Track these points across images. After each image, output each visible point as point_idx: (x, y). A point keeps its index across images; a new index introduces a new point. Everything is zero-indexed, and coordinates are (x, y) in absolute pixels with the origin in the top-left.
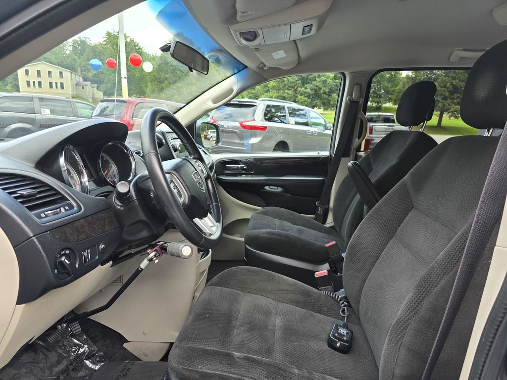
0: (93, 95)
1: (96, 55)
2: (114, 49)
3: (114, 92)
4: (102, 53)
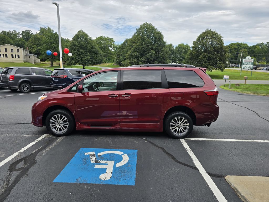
0: (35, 60)
1: (36, 40)
2: (46, 38)
3: (47, 59)
4: (40, 39)
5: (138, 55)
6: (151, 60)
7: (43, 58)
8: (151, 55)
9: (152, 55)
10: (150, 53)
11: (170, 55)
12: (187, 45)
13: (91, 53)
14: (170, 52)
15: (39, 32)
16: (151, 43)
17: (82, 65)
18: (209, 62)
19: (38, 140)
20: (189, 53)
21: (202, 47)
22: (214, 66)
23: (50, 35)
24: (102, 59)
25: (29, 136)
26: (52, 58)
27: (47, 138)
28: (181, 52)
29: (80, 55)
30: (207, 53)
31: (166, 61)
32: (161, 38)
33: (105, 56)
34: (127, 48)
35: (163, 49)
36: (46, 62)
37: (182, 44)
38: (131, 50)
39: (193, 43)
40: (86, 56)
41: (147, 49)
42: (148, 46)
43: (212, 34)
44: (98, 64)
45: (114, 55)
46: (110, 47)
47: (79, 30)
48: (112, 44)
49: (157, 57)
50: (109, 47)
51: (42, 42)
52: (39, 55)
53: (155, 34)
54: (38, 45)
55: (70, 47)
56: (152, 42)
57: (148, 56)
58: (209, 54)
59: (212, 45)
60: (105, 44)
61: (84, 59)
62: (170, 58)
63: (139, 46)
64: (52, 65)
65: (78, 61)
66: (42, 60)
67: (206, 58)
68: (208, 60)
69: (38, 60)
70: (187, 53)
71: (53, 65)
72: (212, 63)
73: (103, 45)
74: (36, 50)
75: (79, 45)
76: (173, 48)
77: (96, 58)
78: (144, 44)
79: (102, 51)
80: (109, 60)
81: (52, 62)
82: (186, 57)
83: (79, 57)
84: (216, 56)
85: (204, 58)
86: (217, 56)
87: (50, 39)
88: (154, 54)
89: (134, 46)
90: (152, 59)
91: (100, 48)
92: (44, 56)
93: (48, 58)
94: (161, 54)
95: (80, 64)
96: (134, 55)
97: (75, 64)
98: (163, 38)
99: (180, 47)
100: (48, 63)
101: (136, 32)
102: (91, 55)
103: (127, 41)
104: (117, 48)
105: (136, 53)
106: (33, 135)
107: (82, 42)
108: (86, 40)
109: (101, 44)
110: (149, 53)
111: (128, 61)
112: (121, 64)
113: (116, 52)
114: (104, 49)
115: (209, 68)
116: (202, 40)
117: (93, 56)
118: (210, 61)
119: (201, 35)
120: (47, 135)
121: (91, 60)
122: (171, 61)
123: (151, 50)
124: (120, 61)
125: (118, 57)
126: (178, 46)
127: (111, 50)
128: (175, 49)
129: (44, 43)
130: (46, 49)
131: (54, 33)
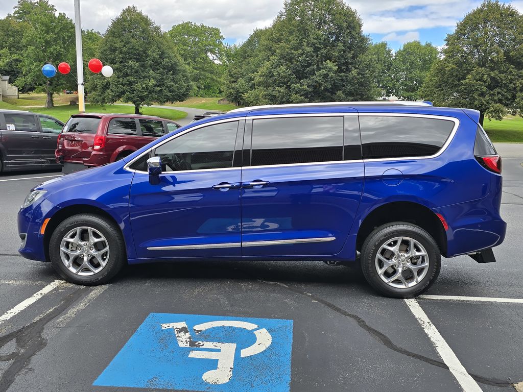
1: (8, 35)
2: (36, 28)
3: (36, 87)
4: (17, 31)
5: (290, 75)
6: (326, 90)
7: (26, 84)
8: (326, 76)
9: (327, 74)
10: (323, 69)
11: (379, 73)
12: (429, 45)
13: (158, 69)
14: (379, 66)
15: (16, 13)
16: (325, 40)
17: (134, 103)
18: (494, 95)
19: (41, 294)
20: (433, 67)
21: (472, 52)
22: (506, 105)
23: (45, 20)
24: (188, 86)
25: (18, 283)
26: (50, 85)
27: (62, 289)
28: (411, 65)
29: (127, 75)
30: (485, 67)
31: (369, 90)
32: (354, 28)
33: (196, 79)
34: (257, 56)
35: (361, 57)
36: (33, 94)
37: (415, 42)
38: (269, 60)
39: (445, 40)
40: (144, 77)
41: (315, 57)
42: (317, 49)
43: (501, 14)
44: (176, 100)
45: (220, 75)
46: (209, 54)
47: (125, 7)
48: (216, 46)
49: (342, 80)
50: (206, 53)
51: (24, 41)
52: (15, 75)
53: (338, 16)
54: (12, 49)
55: (102, 52)
56: (328, 39)
57: (317, 77)
58: (492, 69)
59: (501, 45)
60: (196, 44)
61: (138, 86)
62: (379, 82)
63: (292, 49)
64: (51, 102)
65: (123, 93)
66: (23, 90)
67: (485, 82)
68: (490, 87)
69: (12, 90)
70: (430, 68)
71: (53, 104)
72: (503, 95)
73: (191, 47)
74: (7, 63)
75: (124, 49)
76: (389, 54)
77: (172, 83)
78: (305, 44)
79: (189, 64)
80: (208, 89)
81: (51, 95)
82: (426, 80)
83: (125, 81)
84: (513, 75)
85: (477, 81)
86: (517, 75)
87: (45, 32)
88: (335, 72)
89: (277, 51)
90: (329, 87)
91: (182, 55)
92: (29, 79)
93: (40, 85)
94: (354, 72)
95: (128, 100)
96: (279, 74)
97: (113, 101)
98: (360, 26)
99: (410, 51)
100: (38, 97)
101: (284, 11)
102: (158, 76)
103: (258, 34)
104: (228, 55)
105: (283, 68)
106: (29, 283)
107: (133, 40)
108: (144, 35)
109: (184, 45)
110: (319, 69)
111: (260, 91)
112: (241, 99)
113: (227, 66)
114: (194, 59)
115: (492, 109)
116: (472, 31)
117: (165, 77)
118: (496, 90)
119: (468, 18)
120: (62, 282)
121: (158, 89)
122: (384, 92)
123: (325, 61)
124: (238, 92)
125: (233, 79)
126: (405, 50)
127: (212, 62)
128: (396, 56)
129: (29, 43)
130: (35, 60)
131: (57, 15)
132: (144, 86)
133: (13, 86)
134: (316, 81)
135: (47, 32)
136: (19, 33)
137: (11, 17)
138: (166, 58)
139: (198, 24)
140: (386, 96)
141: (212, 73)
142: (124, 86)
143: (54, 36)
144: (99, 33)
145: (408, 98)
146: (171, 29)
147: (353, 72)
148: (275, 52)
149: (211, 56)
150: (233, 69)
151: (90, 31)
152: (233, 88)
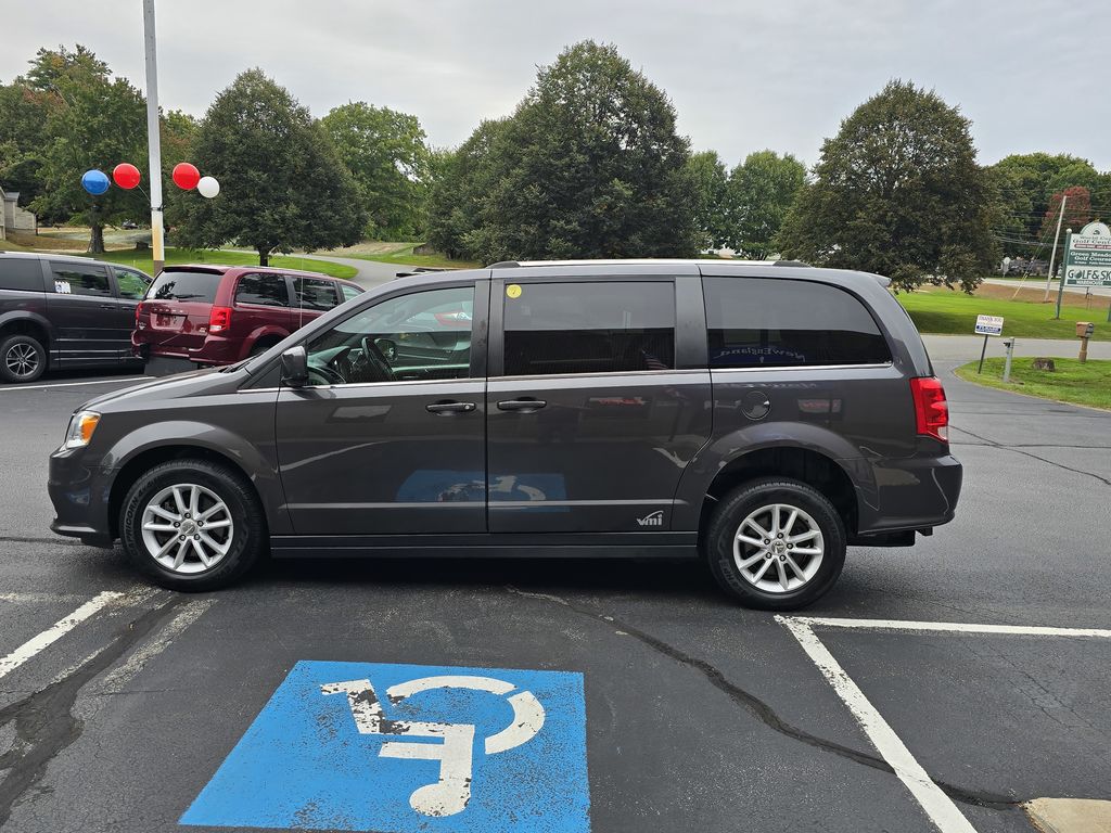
0: (8, 219)
1: (16, 116)
2: (71, 105)
3: (70, 214)
4: (35, 109)
5: (547, 203)
6: (611, 231)
7: (51, 209)
8: (611, 207)
9: (614, 204)
10: (607, 193)
11: (704, 205)
12: (790, 159)
13: (302, 187)
14: (703, 193)
15: (33, 73)
18: (903, 247)
21: (865, 172)
22: (923, 267)
23: (90, 90)
26: (98, 211)
28: (758, 194)
29: (244, 195)
30: (889, 198)
32: (662, 123)
33: (374, 208)
35: (673, 175)
36: (67, 229)
37: (767, 152)
38: (509, 176)
39: (821, 150)
40: (278, 200)
41: (592, 173)
42: (595, 159)
43: (917, 107)
44: (338, 245)
45: (417, 202)
46: (398, 163)
47: (242, 71)
48: (410, 148)
49: (640, 215)
50: (392, 161)
51: (47, 128)
52: (31, 190)
54: (25, 142)
55: (197, 152)
57: (598, 208)
58: (902, 204)
59: (917, 160)
60: (374, 143)
61: (267, 216)
62: (702, 222)
63: (551, 156)
64: (98, 243)
65: (238, 228)
66: (44, 220)
67: (888, 225)
68: (898, 234)
69: (26, 220)
70: (792, 199)
71: (103, 247)
73: (365, 150)
74: (16, 168)
75: (241, 148)
76: (720, 173)
78: (574, 148)
81: (98, 230)
83: (242, 206)
85: (874, 223)
86: (943, 213)
87: (89, 113)
88: (628, 201)
89: (525, 159)
90: (617, 227)
92: (58, 199)
93: (79, 210)
94: (661, 202)
95: (246, 242)
96: (527, 200)
97: (218, 243)
98: (672, 119)
99: (758, 167)
101: (537, 87)
102: (305, 200)
103: (488, 129)
104: (435, 165)
105: (536, 190)
107: (257, 132)
109: (352, 144)
110: (599, 194)
111: (493, 232)
112: (457, 246)
113: (430, 185)
114: (370, 171)
115: (899, 273)
116: (867, 135)
117: (316, 201)
118: (907, 240)
122: (710, 239)
123: (611, 180)
124: (450, 232)
125: (441, 209)
126: (748, 167)
127: (403, 178)
128: (732, 176)
129: (58, 133)
130: (69, 165)
131: (112, 81)
132: (277, 217)
133: (27, 213)
134: (594, 216)
135: (93, 113)
136: (38, 112)
137: (23, 81)
138: (318, 166)
139: (378, 108)
140: (715, 247)
141: (403, 198)
142: (239, 215)
143: (106, 121)
144: (192, 118)
145: (753, 252)
146: (328, 114)
147: (659, 201)
148: (520, 160)
149: (401, 167)
150: (442, 191)
151: (175, 113)
152: (443, 225)
